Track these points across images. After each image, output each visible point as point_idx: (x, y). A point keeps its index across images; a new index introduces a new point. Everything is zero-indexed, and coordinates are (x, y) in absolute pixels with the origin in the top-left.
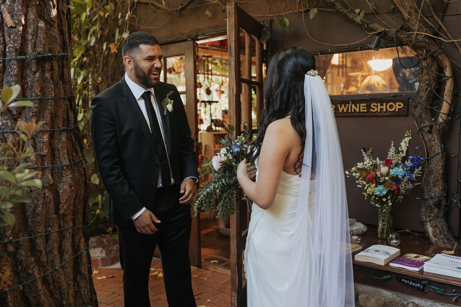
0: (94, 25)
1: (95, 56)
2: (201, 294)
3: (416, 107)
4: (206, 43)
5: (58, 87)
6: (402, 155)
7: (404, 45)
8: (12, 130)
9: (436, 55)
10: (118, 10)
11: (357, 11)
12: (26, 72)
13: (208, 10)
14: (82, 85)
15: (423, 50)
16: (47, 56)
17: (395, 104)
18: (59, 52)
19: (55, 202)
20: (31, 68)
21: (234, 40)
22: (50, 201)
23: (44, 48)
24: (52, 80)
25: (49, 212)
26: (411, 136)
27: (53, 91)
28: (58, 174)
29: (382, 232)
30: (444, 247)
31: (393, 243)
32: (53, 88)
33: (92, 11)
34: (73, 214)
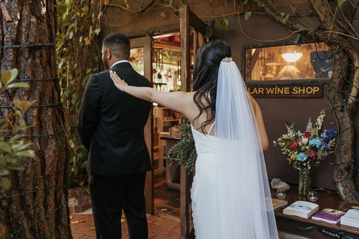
0: (72, 23)
1: (73, 47)
2: (154, 237)
3: (330, 91)
4: (159, 38)
5: (46, 70)
6: (318, 129)
7: (321, 41)
8: (8, 105)
9: (348, 50)
10: (91, 11)
11: (283, 14)
12: (20, 59)
13: (163, 12)
14: (62, 69)
15: (337, 46)
16: (38, 46)
17: (313, 88)
18: (47, 42)
19: (41, 165)
20: (25, 55)
21: (186, 36)
22: (38, 164)
23: (35, 39)
24: (41, 65)
25: (36, 173)
26: (325, 114)
27: (41, 74)
28: (44, 142)
29: (302, 190)
30: (353, 203)
31: (311, 199)
32: (42, 72)
33: (71, 12)
34: (56, 175)
